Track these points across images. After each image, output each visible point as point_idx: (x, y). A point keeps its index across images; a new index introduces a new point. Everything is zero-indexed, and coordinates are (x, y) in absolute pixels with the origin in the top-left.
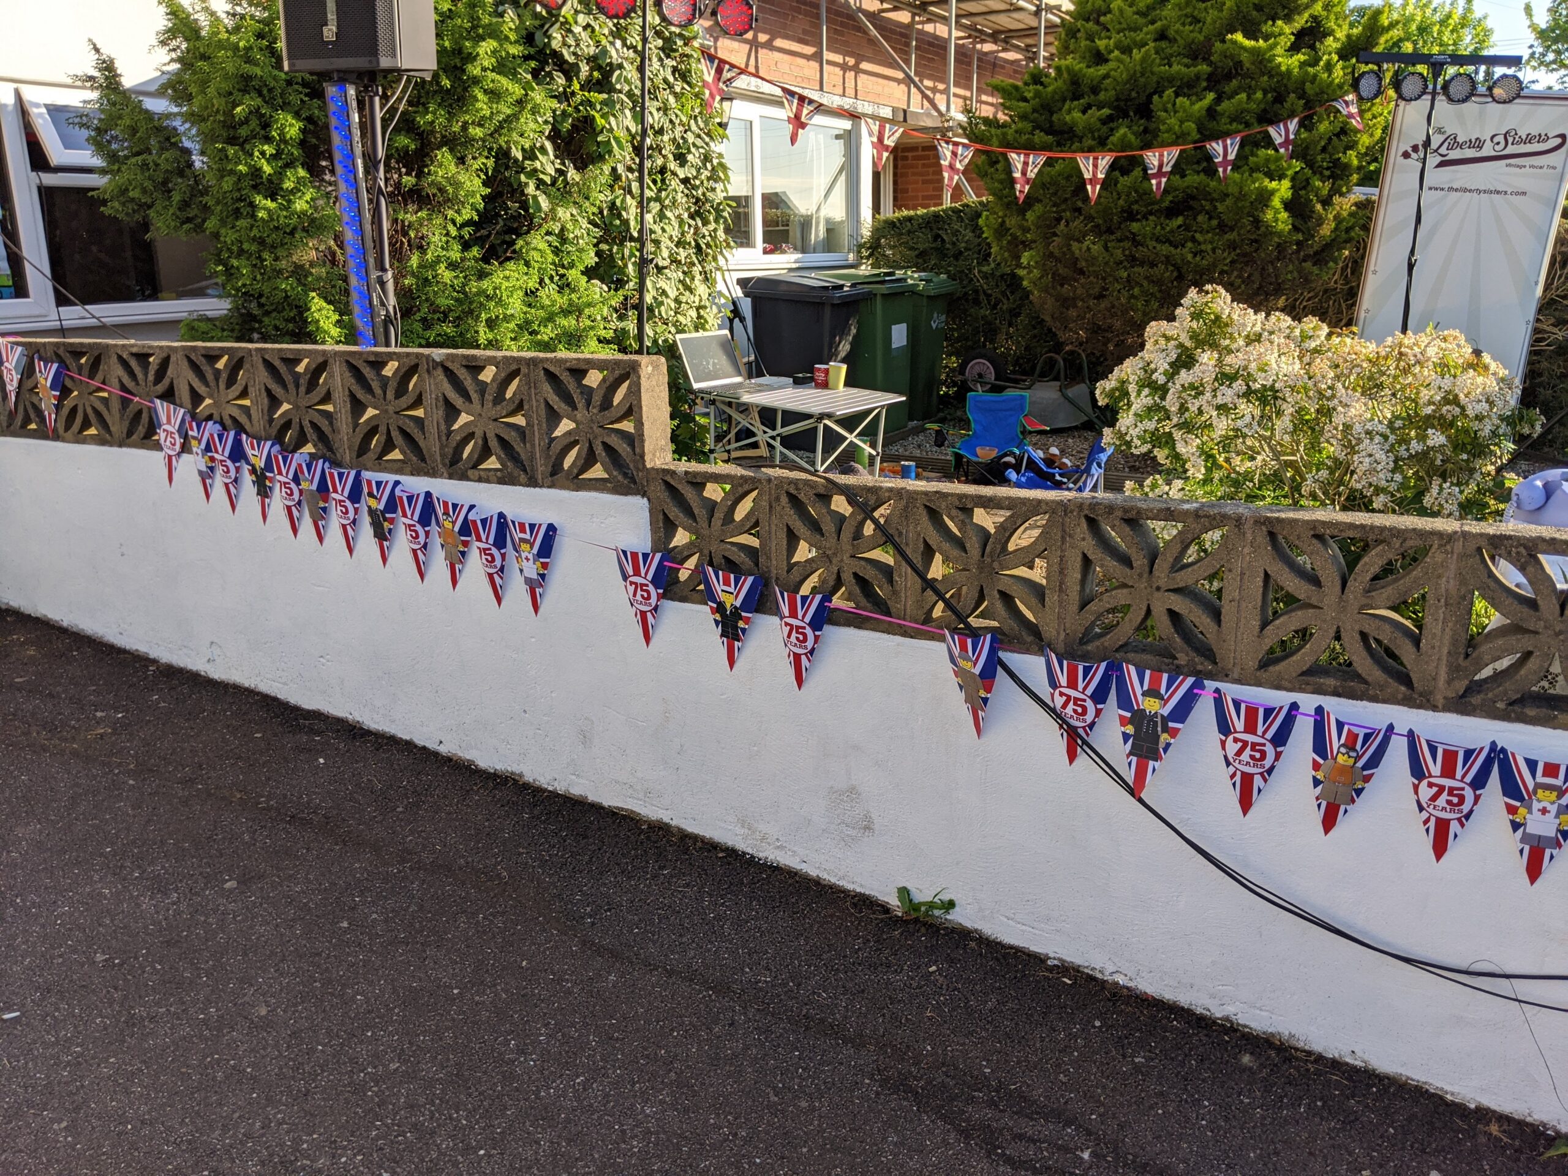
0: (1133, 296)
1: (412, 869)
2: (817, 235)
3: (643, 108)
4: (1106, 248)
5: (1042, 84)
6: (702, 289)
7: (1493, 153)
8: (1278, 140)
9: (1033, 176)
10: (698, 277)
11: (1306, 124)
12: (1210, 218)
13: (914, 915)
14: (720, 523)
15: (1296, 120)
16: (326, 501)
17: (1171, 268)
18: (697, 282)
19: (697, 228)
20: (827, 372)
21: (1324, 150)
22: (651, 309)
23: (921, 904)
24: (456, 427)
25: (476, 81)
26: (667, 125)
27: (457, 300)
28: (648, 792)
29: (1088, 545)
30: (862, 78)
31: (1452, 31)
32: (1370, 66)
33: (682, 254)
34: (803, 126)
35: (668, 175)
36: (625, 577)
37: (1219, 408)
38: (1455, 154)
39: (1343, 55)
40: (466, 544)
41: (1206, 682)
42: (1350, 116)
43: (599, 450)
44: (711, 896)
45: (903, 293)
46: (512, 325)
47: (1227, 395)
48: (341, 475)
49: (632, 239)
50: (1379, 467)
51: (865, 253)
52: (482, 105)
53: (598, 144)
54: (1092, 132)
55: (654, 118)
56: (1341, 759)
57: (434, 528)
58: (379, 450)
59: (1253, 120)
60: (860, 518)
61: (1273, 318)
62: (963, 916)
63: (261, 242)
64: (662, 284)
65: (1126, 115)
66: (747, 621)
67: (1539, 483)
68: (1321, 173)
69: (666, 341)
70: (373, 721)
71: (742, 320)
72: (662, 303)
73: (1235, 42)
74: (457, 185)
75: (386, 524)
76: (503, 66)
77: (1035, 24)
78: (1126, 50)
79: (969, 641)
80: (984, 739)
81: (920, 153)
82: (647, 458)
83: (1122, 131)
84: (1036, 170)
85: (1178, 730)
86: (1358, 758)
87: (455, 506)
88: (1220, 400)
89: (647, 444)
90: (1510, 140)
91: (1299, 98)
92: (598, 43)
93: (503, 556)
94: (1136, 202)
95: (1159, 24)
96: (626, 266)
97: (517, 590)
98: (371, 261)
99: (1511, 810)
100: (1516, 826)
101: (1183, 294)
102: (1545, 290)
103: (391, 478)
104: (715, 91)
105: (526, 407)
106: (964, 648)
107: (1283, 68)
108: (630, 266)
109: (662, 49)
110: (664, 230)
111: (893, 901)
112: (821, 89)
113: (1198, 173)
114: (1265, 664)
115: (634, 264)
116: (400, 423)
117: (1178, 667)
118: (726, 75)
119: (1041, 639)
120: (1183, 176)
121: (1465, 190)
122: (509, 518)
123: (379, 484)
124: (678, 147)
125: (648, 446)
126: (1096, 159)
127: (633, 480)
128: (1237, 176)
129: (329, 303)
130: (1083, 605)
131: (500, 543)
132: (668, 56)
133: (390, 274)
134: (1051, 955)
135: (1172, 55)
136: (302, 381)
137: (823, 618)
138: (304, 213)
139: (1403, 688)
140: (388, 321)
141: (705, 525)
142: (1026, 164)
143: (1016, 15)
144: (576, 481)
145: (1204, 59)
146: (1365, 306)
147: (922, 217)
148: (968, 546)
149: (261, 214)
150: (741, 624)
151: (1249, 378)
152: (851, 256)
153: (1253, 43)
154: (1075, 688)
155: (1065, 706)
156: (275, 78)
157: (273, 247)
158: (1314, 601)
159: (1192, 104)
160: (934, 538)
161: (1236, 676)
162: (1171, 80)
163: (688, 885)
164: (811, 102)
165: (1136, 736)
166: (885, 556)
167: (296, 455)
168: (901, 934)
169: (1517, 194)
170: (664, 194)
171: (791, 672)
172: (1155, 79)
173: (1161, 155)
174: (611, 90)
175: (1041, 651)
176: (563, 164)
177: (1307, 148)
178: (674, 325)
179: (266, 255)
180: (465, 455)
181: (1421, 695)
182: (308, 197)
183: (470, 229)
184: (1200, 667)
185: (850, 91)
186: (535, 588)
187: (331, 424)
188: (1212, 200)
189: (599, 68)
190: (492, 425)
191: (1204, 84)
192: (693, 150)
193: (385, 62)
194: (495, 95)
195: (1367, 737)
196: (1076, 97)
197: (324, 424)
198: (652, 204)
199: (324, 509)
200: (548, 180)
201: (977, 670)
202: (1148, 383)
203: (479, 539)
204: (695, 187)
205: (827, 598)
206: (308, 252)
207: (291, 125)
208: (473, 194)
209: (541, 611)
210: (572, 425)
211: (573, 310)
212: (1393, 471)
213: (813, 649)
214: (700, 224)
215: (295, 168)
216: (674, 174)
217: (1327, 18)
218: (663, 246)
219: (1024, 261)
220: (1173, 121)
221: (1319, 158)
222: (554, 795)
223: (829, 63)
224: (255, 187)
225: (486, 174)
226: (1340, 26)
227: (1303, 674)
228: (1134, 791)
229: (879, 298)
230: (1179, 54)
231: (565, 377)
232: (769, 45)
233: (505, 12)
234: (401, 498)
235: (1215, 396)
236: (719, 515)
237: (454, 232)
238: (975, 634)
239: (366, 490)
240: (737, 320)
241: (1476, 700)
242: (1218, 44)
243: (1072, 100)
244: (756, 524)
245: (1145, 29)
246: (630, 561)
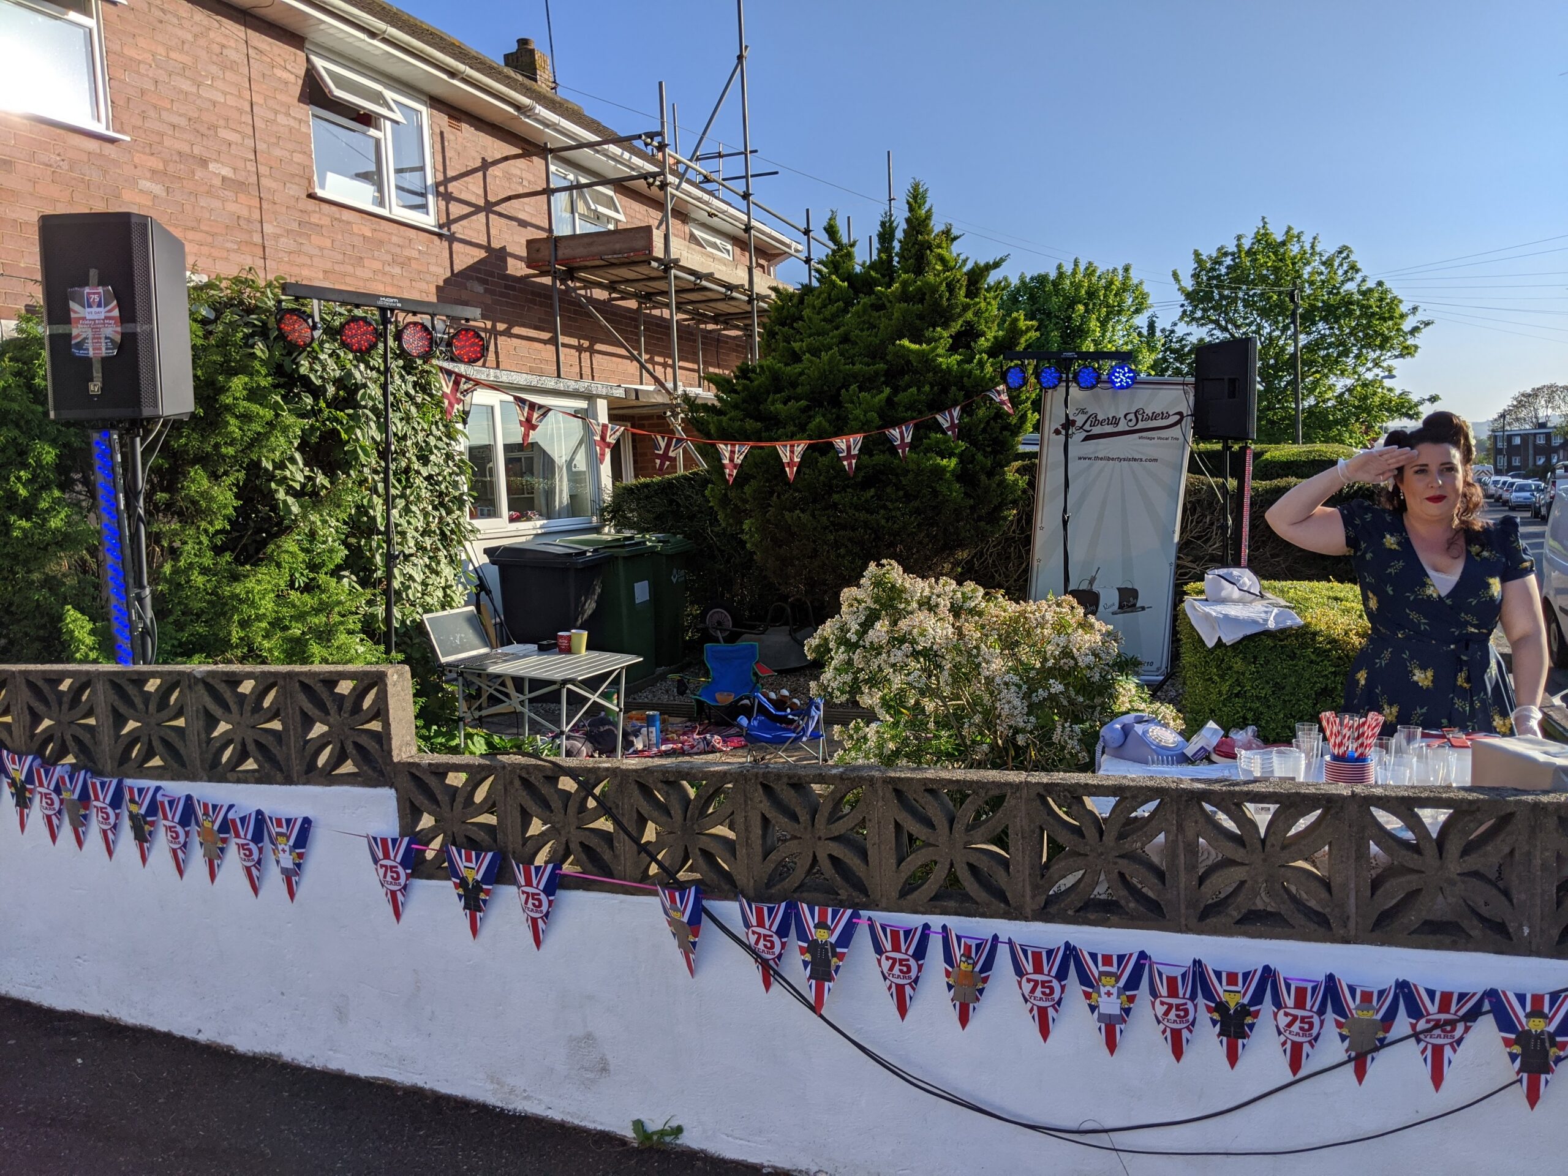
0: (838, 556)
1: (176, 1156)
2: (561, 502)
3: (386, 418)
4: (814, 516)
5: (749, 379)
6: (447, 571)
7: (1128, 429)
8: (946, 425)
9: (739, 462)
10: (443, 561)
11: (966, 411)
12: (898, 489)
13: (648, 1144)
14: (461, 806)
15: (958, 408)
16: (86, 808)
17: (869, 531)
18: (442, 565)
19: (441, 518)
20: (569, 638)
21: (984, 430)
22: (398, 593)
23: (654, 1133)
24: (216, 734)
25: (228, 408)
26: (410, 432)
27: (209, 602)
28: (402, 1060)
29: (765, 806)
30: (597, 358)
31: (1116, 295)
32: (1016, 362)
33: (428, 542)
34: (534, 427)
35: (412, 474)
36: (376, 861)
37: (893, 665)
38: (1097, 430)
39: (992, 353)
40: (224, 840)
41: (861, 912)
42: (1003, 402)
43: (350, 748)
44: (463, 1150)
45: (642, 555)
46: (264, 625)
47: (898, 656)
48: (103, 784)
49: (379, 533)
50: (1016, 712)
51: (607, 516)
52: (233, 426)
53: (345, 453)
54: (794, 420)
55: (398, 426)
56: (963, 966)
57: (194, 828)
58: (140, 758)
59: (924, 409)
60: (583, 794)
61: (942, 581)
62: (692, 1140)
63: (15, 557)
64: (409, 569)
65: (821, 405)
66: (487, 892)
67: (1118, 726)
68: (984, 450)
69: (414, 621)
70: (130, 1016)
71: (489, 593)
72: (409, 587)
73: (903, 347)
74: (211, 499)
75: (147, 827)
76: (255, 395)
77: (748, 308)
78: (815, 352)
79: (677, 894)
80: (695, 979)
81: (655, 421)
82: (395, 753)
83: (818, 419)
84: (742, 457)
85: (844, 954)
86: (975, 964)
87: (214, 807)
88: (892, 660)
89: (394, 742)
90: (1140, 417)
91: (960, 390)
92: (343, 368)
93: (261, 850)
94: (835, 477)
95: (842, 329)
96: (373, 556)
97: (273, 879)
98: (131, 581)
99: (1088, 996)
100: (1093, 1008)
101: (865, 567)
102: (1181, 534)
103: (152, 784)
104: (453, 401)
105: (283, 714)
106: (673, 900)
107: (944, 367)
108: (378, 558)
109: (404, 367)
110: (409, 523)
111: (629, 1133)
112: (559, 376)
113: (884, 452)
114: (904, 893)
115: (381, 555)
116: (162, 734)
117: (841, 901)
118: (463, 386)
119: (736, 887)
120: (871, 455)
121: (1109, 459)
122: (267, 813)
123: (140, 791)
124: (421, 449)
125: (395, 743)
126: (792, 446)
127: (381, 773)
128: (914, 456)
129: (83, 613)
130: (766, 855)
131: (257, 838)
132: (409, 373)
133: (148, 591)
134: (766, 1164)
135: (854, 355)
136: (65, 699)
137: (556, 883)
138: (58, 529)
139: (1002, 905)
140: (145, 632)
141: (448, 809)
142: (732, 452)
143: (733, 303)
144: (328, 777)
145: (881, 358)
146: (1036, 557)
147: (657, 484)
148: (672, 812)
149: (16, 533)
150: (482, 896)
151: (914, 642)
152: (595, 519)
153: (917, 346)
154: (763, 927)
155: (757, 942)
156: (33, 412)
157: (26, 562)
158: (932, 841)
159: (873, 397)
160: (645, 808)
161: (884, 905)
162: (855, 376)
163: (441, 1143)
164: (541, 407)
165: (813, 962)
166: (604, 824)
167: (58, 768)
168: (637, 1163)
169: (1151, 460)
170: (408, 491)
171: (530, 934)
172: (842, 375)
173: (848, 441)
174: (356, 406)
175: (735, 898)
176: (312, 471)
177: (970, 430)
178: (422, 606)
179: (17, 568)
180: (224, 759)
181: (1015, 909)
182: (62, 515)
183: (223, 537)
184: (857, 900)
185: (586, 371)
186: (291, 878)
187: (93, 737)
188: (897, 475)
189: (345, 388)
190: (250, 732)
191: (883, 379)
192: (435, 451)
193: (147, 412)
194: (246, 418)
195: (978, 946)
196: (778, 391)
197: (86, 737)
198: (398, 500)
199: (85, 817)
200: (297, 486)
201: (685, 919)
202: (843, 641)
203: (238, 836)
204: (438, 483)
205: (558, 866)
206: (62, 565)
207: (48, 453)
208: (225, 507)
209: (297, 897)
210: (325, 728)
211: (323, 608)
212: (1028, 714)
213: (548, 913)
214: (444, 513)
215: (50, 489)
216: (418, 472)
217: (978, 322)
218: (409, 536)
219: (746, 527)
220: (857, 412)
221: (980, 438)
222: (312, 1071)
223: (564, 345)
224: (10, 509)
225: (237, 486)
226: (989, 328)
227: (931, 900)
228: (816, 1008)
229: (621, 562)
230: (860, 355)
231: (319, 688)
232: (507, 333)
233: (255, 344)
234: (162, 803)
235: (889, 656)
236: (460, 799)
237: (205, 540)
238: (682, 887)
239: (127, 797)
240: (483, 593)
241: (1053, 910)
242: (890, 347)
243: (775, 393)
244: (494, 805)
245: (831, 334)
246: (380, 846)
